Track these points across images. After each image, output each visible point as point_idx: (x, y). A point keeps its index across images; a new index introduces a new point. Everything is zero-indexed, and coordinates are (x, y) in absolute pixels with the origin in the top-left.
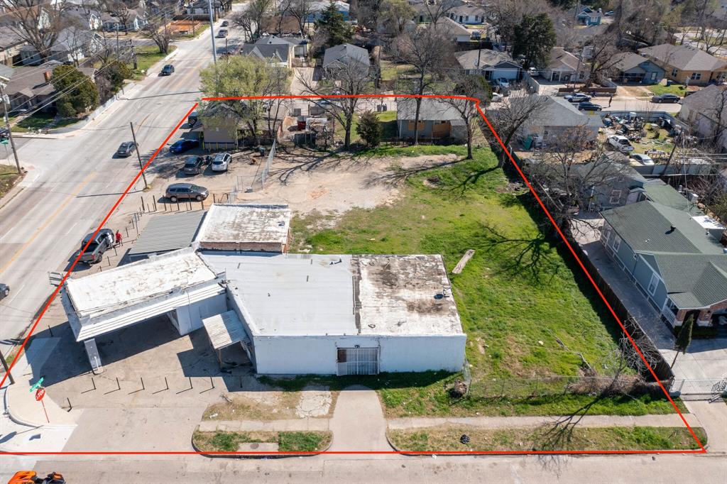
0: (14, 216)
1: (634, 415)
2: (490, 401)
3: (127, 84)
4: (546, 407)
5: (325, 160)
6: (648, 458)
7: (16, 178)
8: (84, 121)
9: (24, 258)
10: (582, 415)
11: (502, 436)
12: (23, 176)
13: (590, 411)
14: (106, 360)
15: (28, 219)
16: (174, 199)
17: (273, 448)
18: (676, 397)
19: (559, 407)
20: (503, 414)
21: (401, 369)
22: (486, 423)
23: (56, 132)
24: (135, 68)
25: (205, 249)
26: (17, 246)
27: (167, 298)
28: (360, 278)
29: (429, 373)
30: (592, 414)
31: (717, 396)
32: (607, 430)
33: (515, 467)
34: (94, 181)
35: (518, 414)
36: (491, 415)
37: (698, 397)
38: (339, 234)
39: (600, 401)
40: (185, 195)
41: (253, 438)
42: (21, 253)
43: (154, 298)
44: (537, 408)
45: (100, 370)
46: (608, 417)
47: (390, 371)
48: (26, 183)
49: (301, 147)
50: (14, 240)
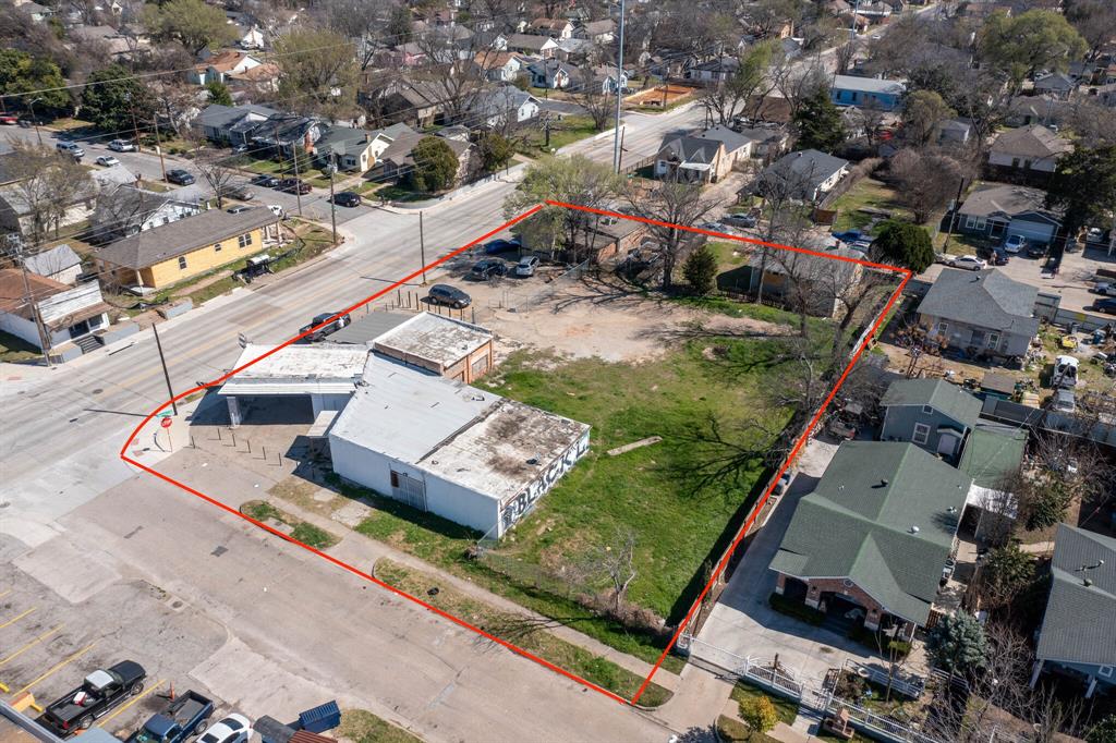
0: (297, 282)
1: (615, 647)
2: (492, 574)
3: (519, 163)
4: (537, 602)
5: (628, 297)
6: (579, 687)
7: (328, 246)
8: (437, 200)
9: (271, 322)
10: (564, 624)
11: (467, 606)
12: (337, 245)
13: (575, 624)
14: (246, 421)
15: (305, 288)
16: (434, 300)
17: (287, 530)
18: (683, 655)
19: (550, 608)
20: (492, 590)
21: (446, 516)
22: (468, 588)
23: (402, 207)
24: (547, 145)
25: (379, 351)
26: (278, 309)
27: (302, 381)
28: (482, 420)
29: (468, 529)
30: (573, 628)
31: (735, 677)
32: (568, 645)
33: (451, 633)
34: (389, 265)
35: (506, 595)
36: (481, 585)
37: (711, 668)
38: (545, 380)
39: (595, 621)
40: (446, 299)
41: (283, 517)
42: (274, 316)
43: (295, 379)
44: (528, 599)
45: (235, 427)
46: (588, 637)
47: (436, 513)
48: (333, 254)
49: (617, 275)
50: (278, 304)
